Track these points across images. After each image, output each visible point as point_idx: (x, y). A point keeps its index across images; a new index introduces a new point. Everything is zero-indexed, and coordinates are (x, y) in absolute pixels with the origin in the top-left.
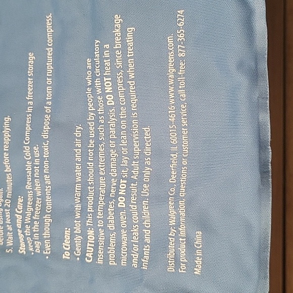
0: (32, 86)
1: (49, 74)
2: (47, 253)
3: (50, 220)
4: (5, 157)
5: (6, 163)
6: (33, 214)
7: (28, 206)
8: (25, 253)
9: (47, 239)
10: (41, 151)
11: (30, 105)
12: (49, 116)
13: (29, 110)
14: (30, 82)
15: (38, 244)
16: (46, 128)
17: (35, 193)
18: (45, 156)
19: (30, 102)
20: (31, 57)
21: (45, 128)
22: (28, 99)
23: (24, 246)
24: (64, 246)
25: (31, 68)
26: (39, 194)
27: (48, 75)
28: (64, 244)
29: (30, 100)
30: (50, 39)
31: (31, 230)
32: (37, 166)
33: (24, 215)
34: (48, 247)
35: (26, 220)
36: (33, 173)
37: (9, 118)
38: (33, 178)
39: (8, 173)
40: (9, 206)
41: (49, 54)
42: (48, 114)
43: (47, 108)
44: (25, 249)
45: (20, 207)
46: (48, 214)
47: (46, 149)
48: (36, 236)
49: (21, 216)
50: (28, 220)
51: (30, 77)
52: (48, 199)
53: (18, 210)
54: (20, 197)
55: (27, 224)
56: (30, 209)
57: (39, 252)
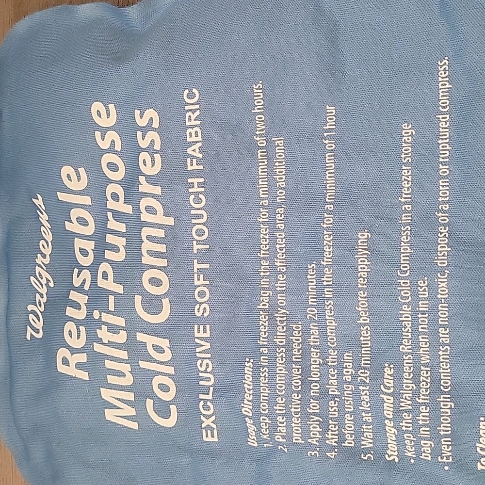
0: (410, 179)
1: (443, 158)
2: (445, 460)
3: (449, 403)
4: (360, 299)
5: (360, 309)
6: (416, 393)
7: (405, 381)
8: (397, 460)
9: (446, 436)
10: (433, 288)
11: (406, 211)
12: (445, 229)
13: (405, 219)
14: (406, 172)
15: (427, 446)
16: (443, 248)
17: (417, 358)
18: (439, 296)
19: (407, 206)
20: (407, 130)
21: (439, 249)
22: (403, 200)
23: (396, 449)
24: (478, 449)
25: (407, 148)
26: (425, 359)
27: (441, 160)
28: (478, 445)
29: (406, 203)
30: (444, 100)
31: (415, 422)
32: (423, 313)
33: (397, 396)
34: (446, 450)
35: (402, 404)
36: (415, 324)
37: (366, 234)
38: (416, 333)
39: (365, 325)
40: (368, 382)
41: (443, 124)
42: (445, 225)
43: (440, 214)
44: (396, 453)
45: (389, 381)
46: (445, 393)
47: (444, 285)
48: (424, 432)
49: (392, 398)
50: (406, 404)
51: (406, 164)
52: (445, 369)
53: (385, 387)
54: (386, 365)
55: (405, 411)
56: (408, 385)
57: (429, 458)
